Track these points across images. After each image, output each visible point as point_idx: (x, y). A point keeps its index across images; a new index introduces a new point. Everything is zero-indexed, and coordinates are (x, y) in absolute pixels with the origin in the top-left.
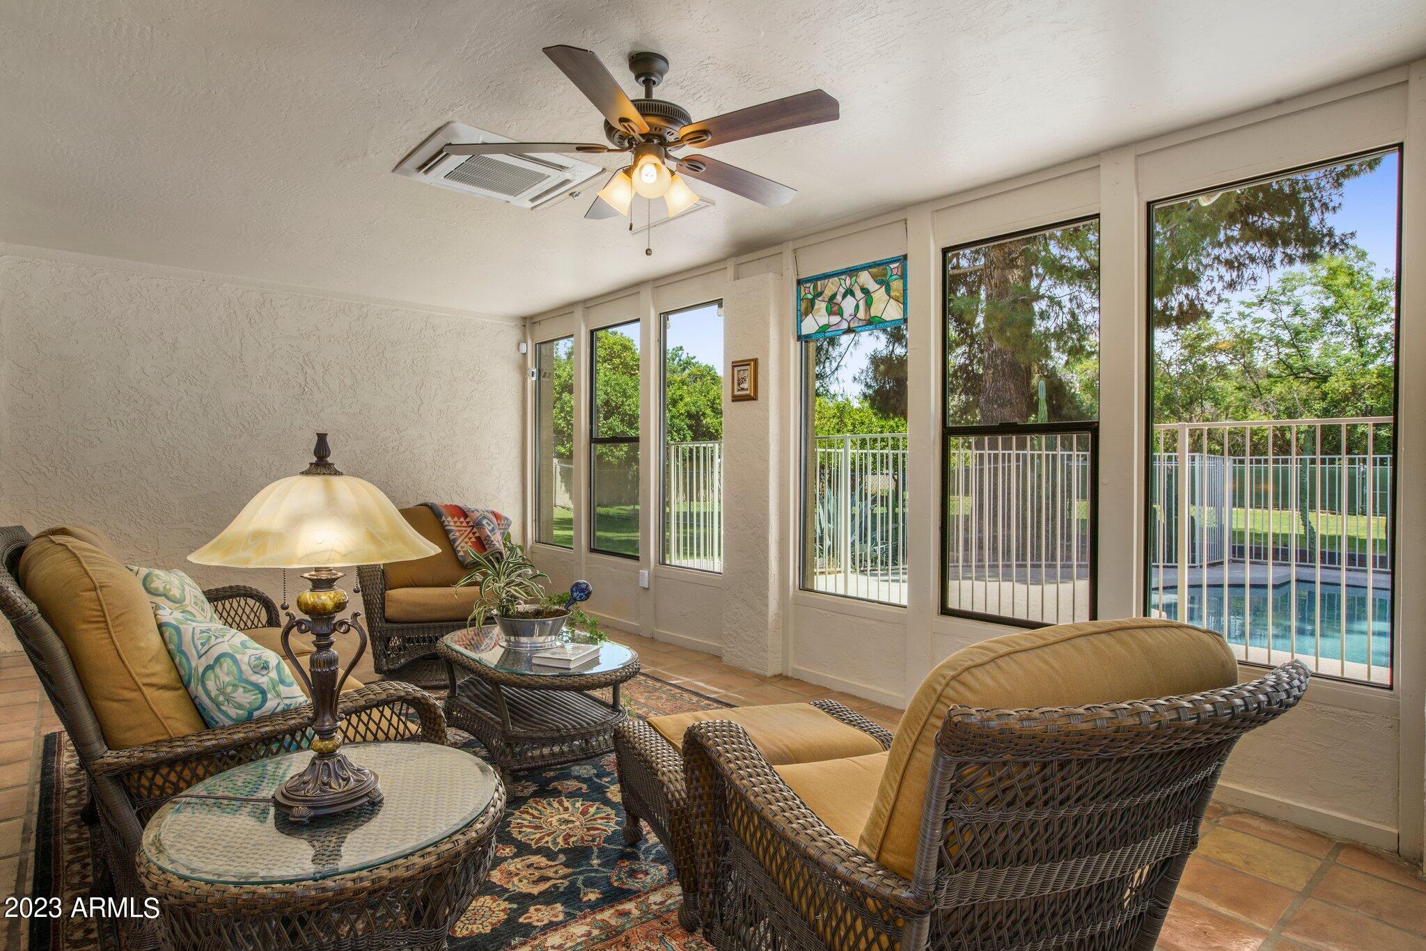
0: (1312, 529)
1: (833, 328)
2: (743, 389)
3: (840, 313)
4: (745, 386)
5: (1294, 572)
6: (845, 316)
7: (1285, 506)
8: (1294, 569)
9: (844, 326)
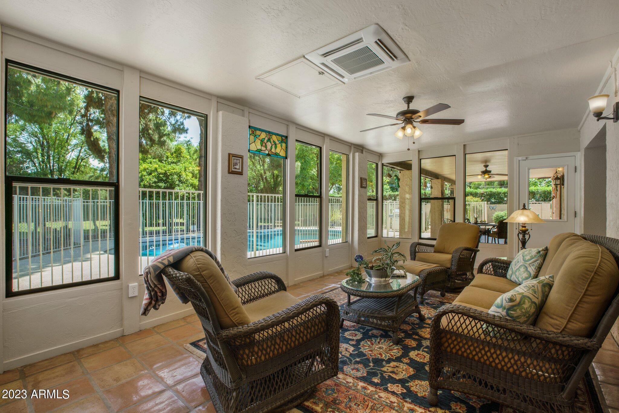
0: (97, 227)
1: (263, 152)
2: (236, 168)
3: (266, 147)
4: (237, 167)
5: (161, 238)
6: (267, 149)
7: (88, 220)
8: (161, 237)
9: (267, 152)
